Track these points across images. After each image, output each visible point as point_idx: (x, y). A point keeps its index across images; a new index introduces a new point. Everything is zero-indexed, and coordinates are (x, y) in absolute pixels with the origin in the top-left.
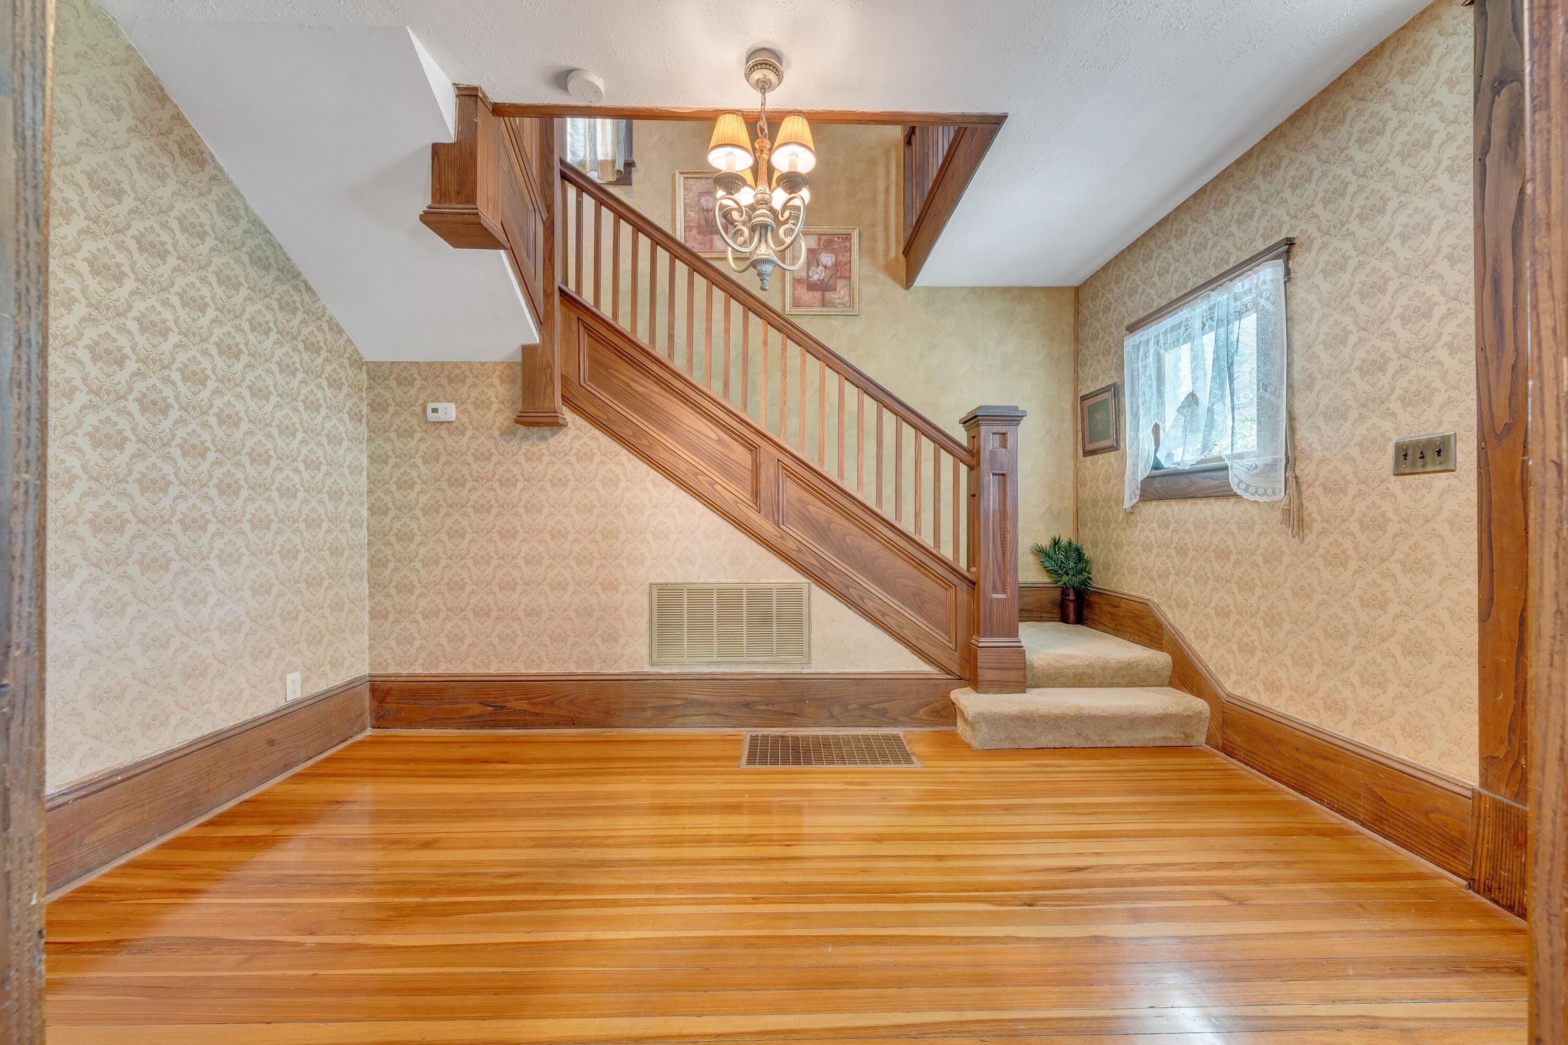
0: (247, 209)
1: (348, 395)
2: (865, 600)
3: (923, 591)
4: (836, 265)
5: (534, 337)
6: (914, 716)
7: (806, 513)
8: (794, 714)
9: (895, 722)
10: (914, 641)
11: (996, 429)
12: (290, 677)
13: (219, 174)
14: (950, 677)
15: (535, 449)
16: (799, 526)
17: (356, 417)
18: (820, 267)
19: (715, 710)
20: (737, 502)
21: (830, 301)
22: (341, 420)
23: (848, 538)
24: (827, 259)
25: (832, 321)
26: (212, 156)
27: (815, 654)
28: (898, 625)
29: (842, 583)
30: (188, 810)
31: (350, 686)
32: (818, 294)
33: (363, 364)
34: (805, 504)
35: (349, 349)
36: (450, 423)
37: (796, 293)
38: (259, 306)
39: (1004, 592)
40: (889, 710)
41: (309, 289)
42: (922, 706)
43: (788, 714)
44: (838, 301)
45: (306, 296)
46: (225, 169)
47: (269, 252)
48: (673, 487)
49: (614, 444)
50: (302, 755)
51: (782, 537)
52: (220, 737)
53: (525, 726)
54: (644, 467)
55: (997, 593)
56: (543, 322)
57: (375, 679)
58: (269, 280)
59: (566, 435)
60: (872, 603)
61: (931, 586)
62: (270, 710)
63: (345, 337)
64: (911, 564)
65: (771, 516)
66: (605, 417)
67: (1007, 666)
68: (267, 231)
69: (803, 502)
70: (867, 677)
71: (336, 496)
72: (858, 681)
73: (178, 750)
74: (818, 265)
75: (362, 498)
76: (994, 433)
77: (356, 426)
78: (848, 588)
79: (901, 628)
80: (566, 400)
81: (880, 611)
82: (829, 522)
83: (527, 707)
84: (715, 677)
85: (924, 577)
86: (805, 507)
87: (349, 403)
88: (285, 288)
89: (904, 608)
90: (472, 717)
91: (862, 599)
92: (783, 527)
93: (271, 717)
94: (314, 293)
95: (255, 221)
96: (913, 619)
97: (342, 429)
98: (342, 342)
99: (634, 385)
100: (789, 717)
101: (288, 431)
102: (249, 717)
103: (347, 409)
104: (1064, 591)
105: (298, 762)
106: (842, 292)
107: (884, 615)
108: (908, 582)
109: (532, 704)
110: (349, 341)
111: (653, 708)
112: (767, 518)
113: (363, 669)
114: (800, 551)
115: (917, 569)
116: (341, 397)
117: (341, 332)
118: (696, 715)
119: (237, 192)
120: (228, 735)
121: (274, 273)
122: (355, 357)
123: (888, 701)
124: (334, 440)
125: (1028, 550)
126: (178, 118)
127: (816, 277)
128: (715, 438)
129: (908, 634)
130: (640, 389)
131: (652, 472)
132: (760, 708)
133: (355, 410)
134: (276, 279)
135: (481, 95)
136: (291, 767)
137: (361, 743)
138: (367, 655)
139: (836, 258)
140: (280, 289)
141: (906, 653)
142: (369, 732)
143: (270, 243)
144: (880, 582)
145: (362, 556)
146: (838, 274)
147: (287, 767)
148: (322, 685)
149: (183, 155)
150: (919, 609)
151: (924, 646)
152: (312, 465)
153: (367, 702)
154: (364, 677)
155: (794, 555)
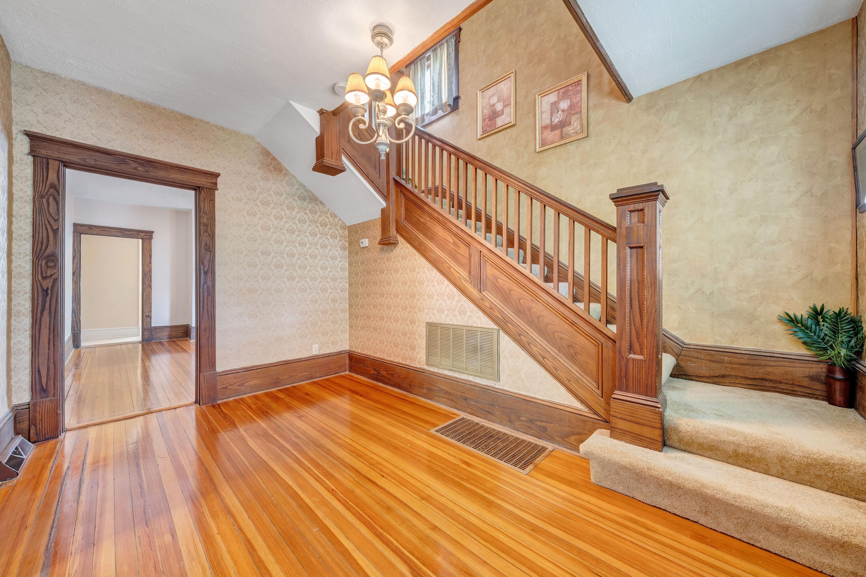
0: (297, 181)
1: (340, 240)
2: (531, 345)
3: (576, 344)
4: (571, 107)
5: (384, 204)
6: (567, 439)
7: (497, 284)
8: (489, 412)
9: (551, 439)
10: (566, 382)
11: (632, 207)
12: (314, 346)
13: (287, 172)
14: (597, 418)
15: (389, 256)
16: (493, 292)
17: (343, 248)
18: (560, 113)
19: (451, 398)
20: (460, 278)
21: (566, 134)
22: (337, 250)
23: (522, 301)
24: (564, 105)
25: (569, 147)
26: (285, 167)
27: (503, 377)
28: (554, 367)
29: (516, 332)
30: (276, 383)
31: (340, 353)
32: (558, 132)
33: (346, 227)
34: (496, 278)
35: (340, 223)
36: (367, 247)
37: (543, 136)
38: (302, 214)
39: (642, 354)
40: (548, 429)
41: (322, 203)
42: (574, 435)
43: (486, 411)
44: (572, 132)
45: (321, 207)
46: (289, 170)
47: (306, 194)
48: (435, 270)
49: (414, 250)
50: (318, 375)
51: (482, 299)
52: (287, 362)
53: (385, 383)
54: (424, 260)
55: (634, 353)
56: (386, 197)
57: (350, 352)
58: (305, 204)
59: (398, 248)
60: (536, 348)
61: (582, 341)
62: (306, 356)
63: (338, 218)
64: (566, 322)
65: (476, 286)
66: (409, 237)
67: (640, 421)
68: (305, 187)
69: (495, 276)
70: (533, 400)
71: (334, 279)
72: (527, 401)
73: (273, 364)
74: (558, 111)
75: (346, 280)
76: (631, 211)
77: (343, 252)
78: (520, 335)
79: (557, 370)
80: (398, 230)
81: (541, 355)
82: (510, 291)
83: (386, 375)
84: (452, 378)
85: (576, 333)
86: (496, 280)
87: (340, 243)
88: (312, 205)
89: (560, 355)
90: (371, 374)
91: (529, 344)
92: (483, 293)
93: (306, 359)
94: (324, 204)
95: (300, 184)
96: (566, 365)
97: (337, 254)
98: (337, 220)
99: (420, 219)
100: (487, 413)
101: (313, 257)
102: (298, 358)
103: (339, 246)
104: (831, 367)
105: (315, 378)
106: (575, 124)
107: (544, 358)
108: (563, 336)
109: (387, 374)
110: (340, 219)
111: (427, 388)
112: (474, 287)
113: (347, 348)
114: (491, 308)
115: (570, 326)
116: (337, 241)
117: (336, 217)
118: (443, 398)
119: (293, 177)
120: (289, 362)
121: (307, 201)
122: (343, 225)
123: (547, 423)
124: (334, 258)
125: (775, 319)
126: (274, 159)
127: (557, 120)
128: (452, 241)
129: (562, 375)
130: (422, 220)
131: (427, 263)
132: (472, 403)
133: (343, 246)
134: (308, 203)
135: (324, 111)
136: (313, 379)
137: (342, 376)
138: (348, 342)
139: (571, 101)
140: (310, 206)
141: (563, 390)
142: (347, 372)
143: (307, 190)
144: (542, 332)
145: (346, 303)
146: (572, 112)
147: (311, 378)
148: (327, 351)
149: (275, 170)
150: (572, 358)
151: (574, 386)
152: (324, 268)
153: (347, 361)
154: (347, 350)
155: (488, 310)
